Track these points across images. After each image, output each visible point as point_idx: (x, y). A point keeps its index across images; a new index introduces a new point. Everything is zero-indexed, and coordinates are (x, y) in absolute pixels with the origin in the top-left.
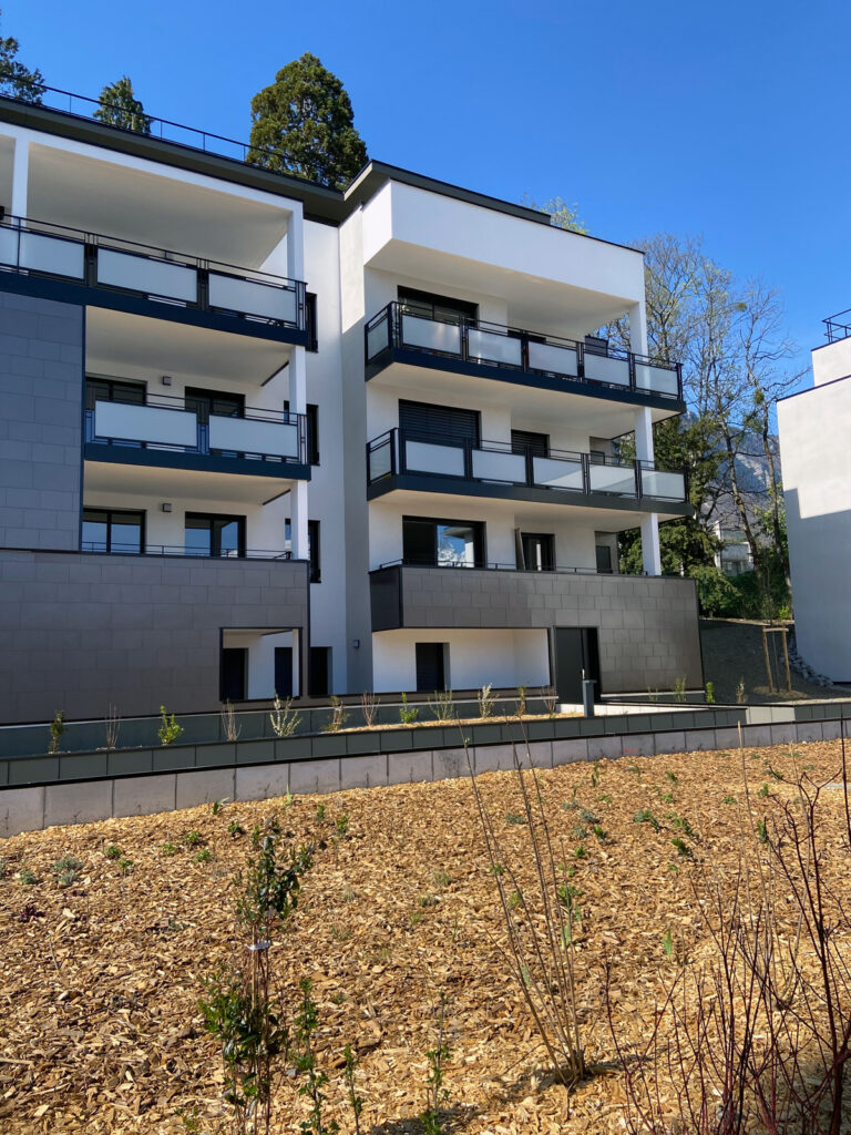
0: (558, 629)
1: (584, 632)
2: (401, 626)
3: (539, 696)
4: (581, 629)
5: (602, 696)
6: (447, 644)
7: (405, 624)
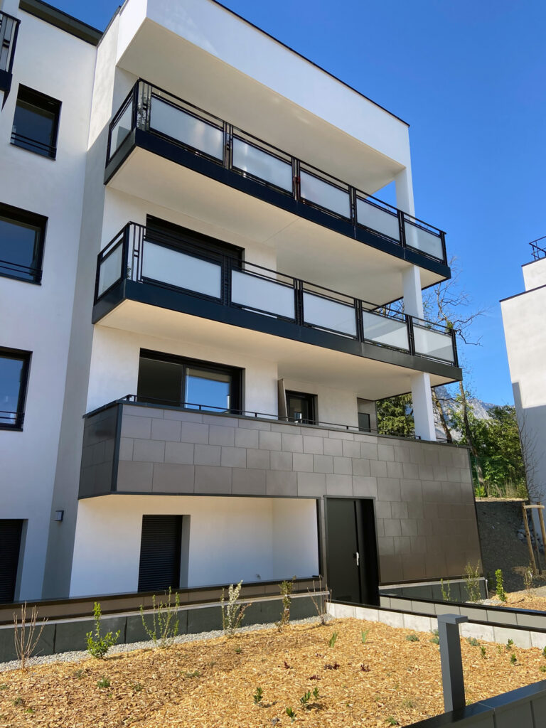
0: (330, 499)
1: (358, 505)
2: (113, 490)
3: (306, 591)
4: (354, 500)
5: (381, 588)
6: (189, 516)
7: (118, 489)
